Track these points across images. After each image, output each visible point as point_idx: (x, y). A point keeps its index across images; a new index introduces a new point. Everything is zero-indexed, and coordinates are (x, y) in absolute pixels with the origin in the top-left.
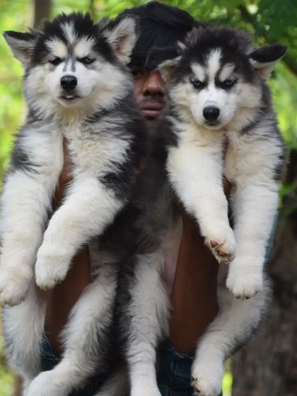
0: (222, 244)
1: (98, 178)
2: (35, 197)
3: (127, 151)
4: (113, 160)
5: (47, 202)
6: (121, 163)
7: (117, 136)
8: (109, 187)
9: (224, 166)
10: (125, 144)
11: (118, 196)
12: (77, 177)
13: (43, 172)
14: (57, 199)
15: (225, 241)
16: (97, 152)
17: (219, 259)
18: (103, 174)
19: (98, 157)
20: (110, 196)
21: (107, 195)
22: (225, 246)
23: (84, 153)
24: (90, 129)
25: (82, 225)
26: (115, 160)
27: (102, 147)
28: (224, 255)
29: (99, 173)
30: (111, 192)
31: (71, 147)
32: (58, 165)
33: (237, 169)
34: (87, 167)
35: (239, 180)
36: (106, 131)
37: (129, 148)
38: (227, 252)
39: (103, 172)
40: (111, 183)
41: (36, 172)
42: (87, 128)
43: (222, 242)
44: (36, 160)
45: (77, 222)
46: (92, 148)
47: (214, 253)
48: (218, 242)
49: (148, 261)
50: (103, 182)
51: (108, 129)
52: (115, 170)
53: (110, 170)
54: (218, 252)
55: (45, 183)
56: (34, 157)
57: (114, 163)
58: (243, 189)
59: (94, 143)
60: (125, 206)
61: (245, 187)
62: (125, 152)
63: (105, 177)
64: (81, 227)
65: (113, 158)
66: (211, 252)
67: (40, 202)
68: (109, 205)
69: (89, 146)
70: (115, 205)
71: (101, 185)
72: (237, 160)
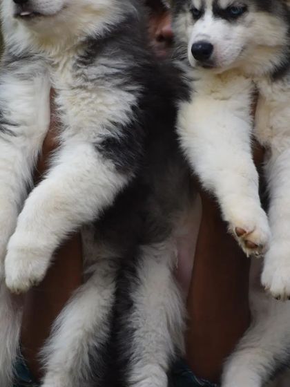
0: (252, 232)
1: (94, 143)
2: (10, 168)
3: (133, 108)
4: (113, 119)
5: (27, 174)
6: (124, 124)
7: (119, 86)
8: (107, 157)
9: (254, 125)
10: (131, 99)
11: (119, 170)
12: (64, 143)
13: (22, 134)
14: (39, 171)
15: (255, 228)
16: (93, 109)
17: (247, 252)
18: (99, 139)
19: (94, 116)
20: (109, 169)
21: (104, 167)
22: (255, 234)
23: (75, 109)
24: (83, 73)
25: (67, 207)
26: (116, 121)
27: (99, 100)
28: (254, 246)
29: (94, 138)
30: (110, 164)
31: (58, 100)
32: (42, 124)
33: (271, 128)
34: (78, 129)
35: (274, 143)
36: (103, 78)
37: (135, 104)
38: (258, 242)
39: (100, 136)
40: (109, 151)
41: (12, 134)
42: (79, 72)
43: (251, 229)
44: (13, 118)
45: (62, 203)
46: (86, 102)
47: (241, 243)
48: (246, 230)
49: (156, 254)
50: (100, 150)
51: (106, 75)
52: (116, 134)
53: (109, 133)
54: (246, 242)
55: (24, 149)
56: (10, 113)
57: (115, 124)
58: (280, 154)
59: (88, 94)
60: (129, 182)
61: (283, 151)
62: (129, 110)
63: (103, 143)
64: (67, 210)
65: (113, 116)
66: (236, 242)
67: (16, 175)
68: (107, 181)
69: (83, 99)
70: (114, 182)
71: (96, 154)
72: (271, 114)
